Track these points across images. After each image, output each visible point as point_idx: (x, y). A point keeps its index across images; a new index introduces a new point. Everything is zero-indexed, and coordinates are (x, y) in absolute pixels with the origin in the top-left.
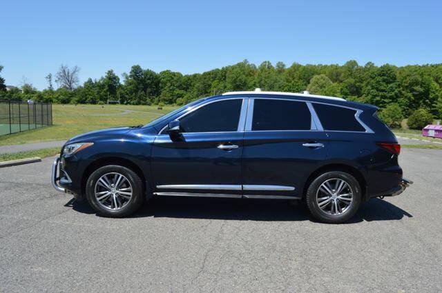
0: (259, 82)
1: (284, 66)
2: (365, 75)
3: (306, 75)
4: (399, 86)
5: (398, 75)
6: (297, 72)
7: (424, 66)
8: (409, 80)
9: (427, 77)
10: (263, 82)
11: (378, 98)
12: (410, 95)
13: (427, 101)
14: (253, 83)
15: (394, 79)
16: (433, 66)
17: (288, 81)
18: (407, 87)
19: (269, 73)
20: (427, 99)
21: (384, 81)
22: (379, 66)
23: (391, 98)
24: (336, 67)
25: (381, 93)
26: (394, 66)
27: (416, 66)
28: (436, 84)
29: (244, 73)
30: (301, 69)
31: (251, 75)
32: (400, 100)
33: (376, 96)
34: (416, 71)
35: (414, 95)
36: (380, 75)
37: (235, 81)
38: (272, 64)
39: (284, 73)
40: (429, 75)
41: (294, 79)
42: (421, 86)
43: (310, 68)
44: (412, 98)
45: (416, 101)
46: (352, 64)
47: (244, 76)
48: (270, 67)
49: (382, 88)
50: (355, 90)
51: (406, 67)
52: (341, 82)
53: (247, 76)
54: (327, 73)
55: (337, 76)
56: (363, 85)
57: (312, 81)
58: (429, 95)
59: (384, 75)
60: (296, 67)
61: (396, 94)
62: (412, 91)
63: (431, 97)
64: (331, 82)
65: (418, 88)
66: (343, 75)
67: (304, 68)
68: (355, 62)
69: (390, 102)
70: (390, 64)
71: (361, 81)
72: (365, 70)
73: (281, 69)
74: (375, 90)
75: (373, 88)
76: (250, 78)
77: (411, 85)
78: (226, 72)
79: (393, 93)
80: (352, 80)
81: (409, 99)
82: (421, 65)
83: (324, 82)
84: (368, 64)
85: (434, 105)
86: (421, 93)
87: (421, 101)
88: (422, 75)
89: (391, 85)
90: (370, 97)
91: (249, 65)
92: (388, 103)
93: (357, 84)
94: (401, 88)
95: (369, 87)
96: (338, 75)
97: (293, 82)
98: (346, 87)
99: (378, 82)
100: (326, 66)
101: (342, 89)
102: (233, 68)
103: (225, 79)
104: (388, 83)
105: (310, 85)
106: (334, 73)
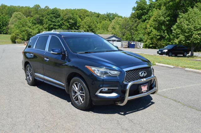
2: (44, 13)
3: (10, 12)
4: (62, 19)
5: (61, 14)
6: (4, 10)
7: (74, 10)
8: (67, 17)
9: (75, 15)
11: (52, 26)
12: (68, 24)
13: (76, 27)
15: (59, 16)
16: (78, 10)
18: (66, 20)
20: (76, 26)
21: (54, 16)
22: (52, 9)
23: (58, 26)
24: (29, 8)
25: (53, 23)
26: (60, 9)
27: (70, 10)
28: (80, 19)
30: (6, 8)
32: (63, 27)
33: (51, 25)
34: (70, 12)
35: (69, 24)
36: (52, 13)
40: (77, 14)
41: (3, 14)
42: (73, 20)
43: (12, 8)
44: (69, 26)
45: (71, 27)
46: (37, 7)
49: (53, 20)
50: (40, 21)
51: (65, 10)
52: (32, 16)
54: (23, 11)
55: (29, 13)
56: (44, 18)
57: (13, 15)
58: (77, 24)
59: (54, 13)
60: (4, 7)
61: (61, 24)
62: (69, 22)
63: (78, 25)
64: (25, 17)
65: (71, 21)
66: (32, 12)
67: (9, 8)
68: (39, 5)
69: (58, 28)
70: (57, 8)
71: (43, 17)
72: (44, 10)
74: (50, 22)
75: (49, 20)
77: (68, 19)
79: (59, 23)
80: (37, 16)
81: (67, 26)
82: (73, 9)
83: (20, 16)
84: (46, 7)
85: (79, 29)
86: (73, 24)
87: (73, 28)
88: (73, 14)
89: (58, 19)
90: (47, 25)
92: (57, 29)
93: (41, 18)
94: (63, 21)
95: (47, 20)
97: (2, 16)
98: (35, 20)
99: (51, 17)
100: (22, 7)
101: (32, 21)
104: (56, 18)
105: (12, 18)
106: (27, 11)
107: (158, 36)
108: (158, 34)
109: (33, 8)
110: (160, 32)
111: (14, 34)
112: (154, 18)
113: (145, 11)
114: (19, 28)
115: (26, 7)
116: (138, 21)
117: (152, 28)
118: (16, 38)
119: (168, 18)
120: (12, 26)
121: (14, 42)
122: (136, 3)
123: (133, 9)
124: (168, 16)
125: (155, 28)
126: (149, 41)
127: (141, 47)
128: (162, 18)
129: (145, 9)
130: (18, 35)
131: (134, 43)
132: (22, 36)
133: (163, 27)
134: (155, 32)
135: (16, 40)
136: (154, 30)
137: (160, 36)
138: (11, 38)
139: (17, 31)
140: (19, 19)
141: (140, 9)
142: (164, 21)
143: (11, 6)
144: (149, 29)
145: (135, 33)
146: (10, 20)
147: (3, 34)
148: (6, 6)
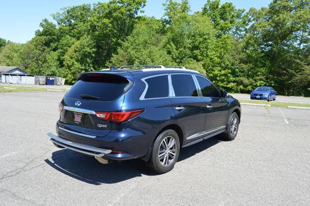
107: (82, 69)
108: (83, 68)
110: (85, 65)
112: (76, 48)
113: (55, 37)
116: (47, 49)
117: (74, 60)
119: (94, 50)
122: (40, 25)
123: (36, 33)
124: (94, 47)
125: (77, 61)
126: (69, 76)
127: (63, 84)
128: (88, 49)
129: (54, 35)
131: (53, 79)
133: (88, 59)
134: (77, 65)
136: (76, 63)
137: (84, 70)
141: (48, 35)
142: (90, 53)
144: (70, 61)
145: (43, 65)
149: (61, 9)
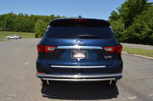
0: (18, 21)
1: (28, 15)
6: (33, 18)
10: (19, 21)
14: (15, 21)
17: (29, 21)
19: (22, 18)
24: (48, 16)
29: (12, 17)
30: (34, 17)
31: (14, 18)
37: (8, 20)
38: (23, 14)
39: (28, 18)
47: (11, 19)
48: (22, 15)
53: (13, 18)
54: (44, 19)
57: (37, 21)
60: (32, 16)
64: (44, 22)
66: (49, 19)
68: (54, 15)
72: (57, 18)
73: (27, 16)
76: (14, 20)
78: (4, 17)
83: (42, 22)
84: (58, 16)
91: (14, 14)
96: (48, 19)
97: (31, 21)
100: (44, 16)
102: (7, 15)
103: (3, 19)
105: (36, 23)
106: (47, 18)
109: (50, 16)
111: (37, 33)
114: (40, 29)
115: (46, 16)
118: (38, 35)
120: (37, 28)
121: (37, 37)
122: (111, 14)
123: (109, 18)
130: (39, 33)
132: (41, 34)
135: (38, 36)
138: (35, 35)
139: (39, 31)
140: (41, 24)
141: (113, 18)
143: (37, 16)
146: (36, 25)
147: (31, 32)
148: (34, 15)
149: (120, 5)
